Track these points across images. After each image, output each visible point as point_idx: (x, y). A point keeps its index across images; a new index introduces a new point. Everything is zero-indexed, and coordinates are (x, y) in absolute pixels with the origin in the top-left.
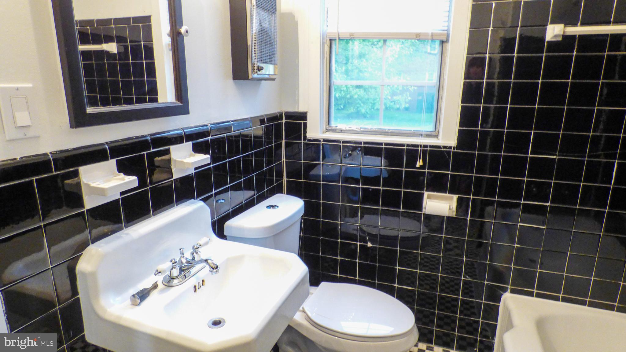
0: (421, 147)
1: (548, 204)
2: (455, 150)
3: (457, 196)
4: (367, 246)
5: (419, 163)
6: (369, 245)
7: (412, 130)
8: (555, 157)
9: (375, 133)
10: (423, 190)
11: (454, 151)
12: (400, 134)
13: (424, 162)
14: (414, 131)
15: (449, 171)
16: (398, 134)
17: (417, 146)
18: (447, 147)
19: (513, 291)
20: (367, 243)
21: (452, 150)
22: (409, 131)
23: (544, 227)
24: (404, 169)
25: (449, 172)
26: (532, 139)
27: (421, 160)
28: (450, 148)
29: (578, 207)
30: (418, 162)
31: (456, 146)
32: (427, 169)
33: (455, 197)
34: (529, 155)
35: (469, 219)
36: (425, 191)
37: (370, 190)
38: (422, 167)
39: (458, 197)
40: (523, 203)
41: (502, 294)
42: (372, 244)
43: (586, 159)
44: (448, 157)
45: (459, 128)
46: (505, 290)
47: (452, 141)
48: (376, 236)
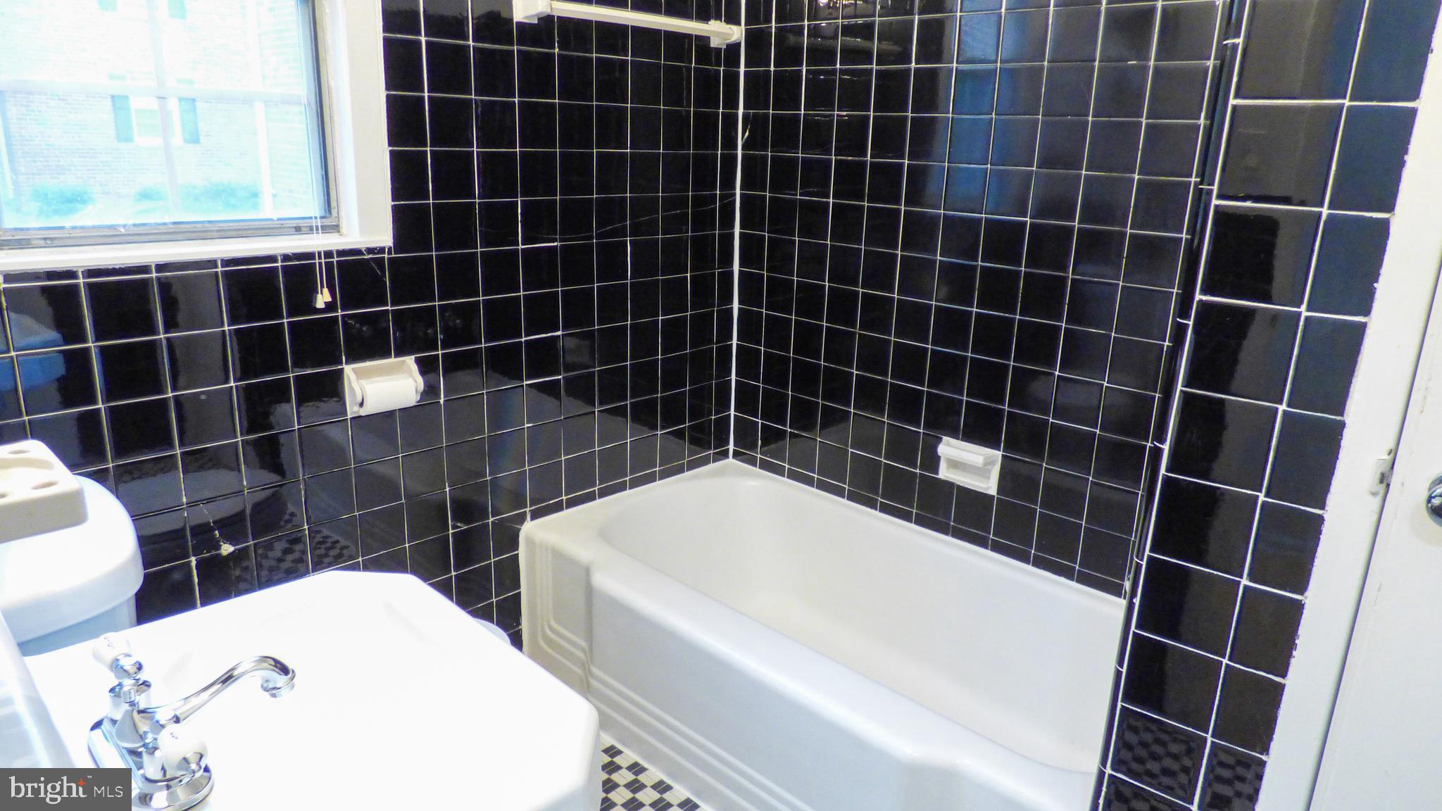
0: (320, 257)
1: (559, 333)
2: (391, 254)
3: (413, 357)
4: (220, 554)
5: (323, 298)
6: (227, 549)
7: (275, 219)
8: (555, 244)
9: (168, 237)
10: (341, 363)
11: (390, 256)
12: (244, 233)
13: (332, 293)
14: (278, 219)
15: (388, 305)
16: (240, 232)
17: (310, 256)
18: (375, 249)
19: (536, 515)
20: (219, 548)
21: (386, 256)
22: (264, 223)
23: (560, 377)
24: (285, 321)
25: (389, 308)
26: (521, 214)
27: (326, 290)
28: (382, 250)
29: (596, 327)
30: (319, 296)
31: (392, 246)
32: (340, 311)
33: (410, 361)
34: (521, 247)
35: (442, 401)
36: (344, 364)
37: (203, 397)
38: (330, 307)
39: (415, 357)
40: (526, 341)
41: (519, 530)
42: (233, 546)
43: (594, 241)
44: (381, 272)
45: (393, 203)
46: (521, 519)
47: (382, 236)
48: (238, 518)
